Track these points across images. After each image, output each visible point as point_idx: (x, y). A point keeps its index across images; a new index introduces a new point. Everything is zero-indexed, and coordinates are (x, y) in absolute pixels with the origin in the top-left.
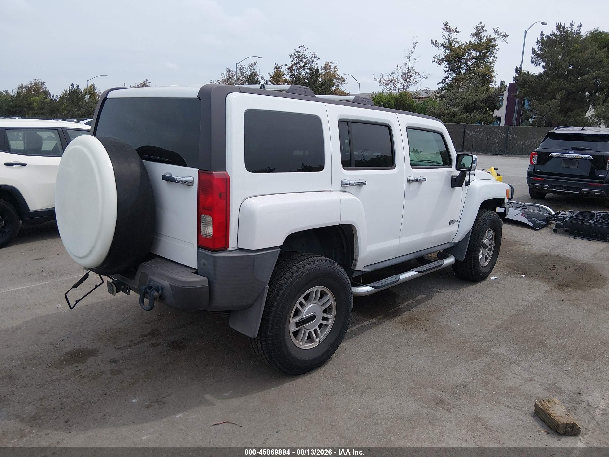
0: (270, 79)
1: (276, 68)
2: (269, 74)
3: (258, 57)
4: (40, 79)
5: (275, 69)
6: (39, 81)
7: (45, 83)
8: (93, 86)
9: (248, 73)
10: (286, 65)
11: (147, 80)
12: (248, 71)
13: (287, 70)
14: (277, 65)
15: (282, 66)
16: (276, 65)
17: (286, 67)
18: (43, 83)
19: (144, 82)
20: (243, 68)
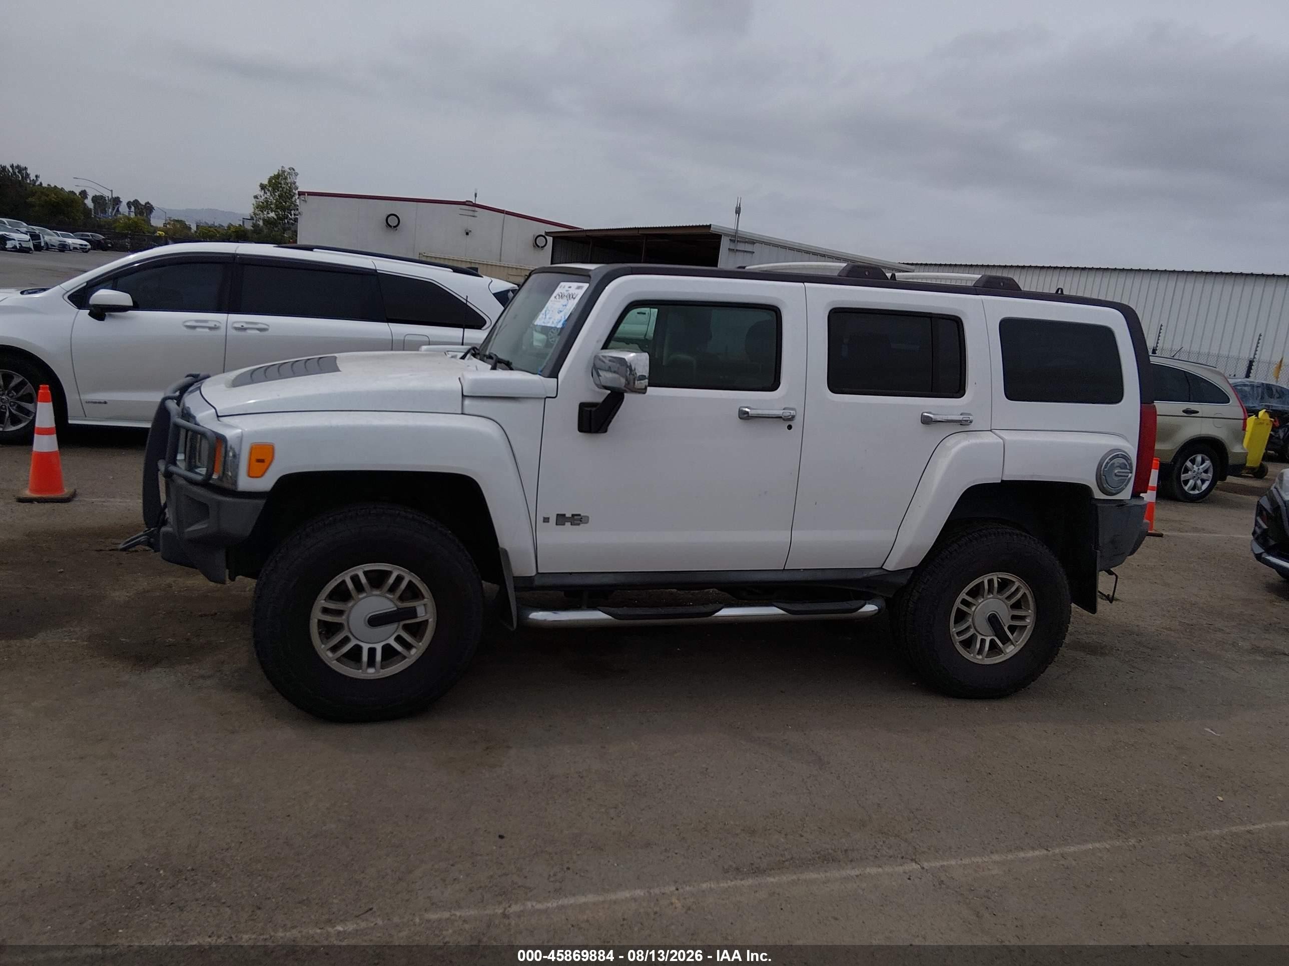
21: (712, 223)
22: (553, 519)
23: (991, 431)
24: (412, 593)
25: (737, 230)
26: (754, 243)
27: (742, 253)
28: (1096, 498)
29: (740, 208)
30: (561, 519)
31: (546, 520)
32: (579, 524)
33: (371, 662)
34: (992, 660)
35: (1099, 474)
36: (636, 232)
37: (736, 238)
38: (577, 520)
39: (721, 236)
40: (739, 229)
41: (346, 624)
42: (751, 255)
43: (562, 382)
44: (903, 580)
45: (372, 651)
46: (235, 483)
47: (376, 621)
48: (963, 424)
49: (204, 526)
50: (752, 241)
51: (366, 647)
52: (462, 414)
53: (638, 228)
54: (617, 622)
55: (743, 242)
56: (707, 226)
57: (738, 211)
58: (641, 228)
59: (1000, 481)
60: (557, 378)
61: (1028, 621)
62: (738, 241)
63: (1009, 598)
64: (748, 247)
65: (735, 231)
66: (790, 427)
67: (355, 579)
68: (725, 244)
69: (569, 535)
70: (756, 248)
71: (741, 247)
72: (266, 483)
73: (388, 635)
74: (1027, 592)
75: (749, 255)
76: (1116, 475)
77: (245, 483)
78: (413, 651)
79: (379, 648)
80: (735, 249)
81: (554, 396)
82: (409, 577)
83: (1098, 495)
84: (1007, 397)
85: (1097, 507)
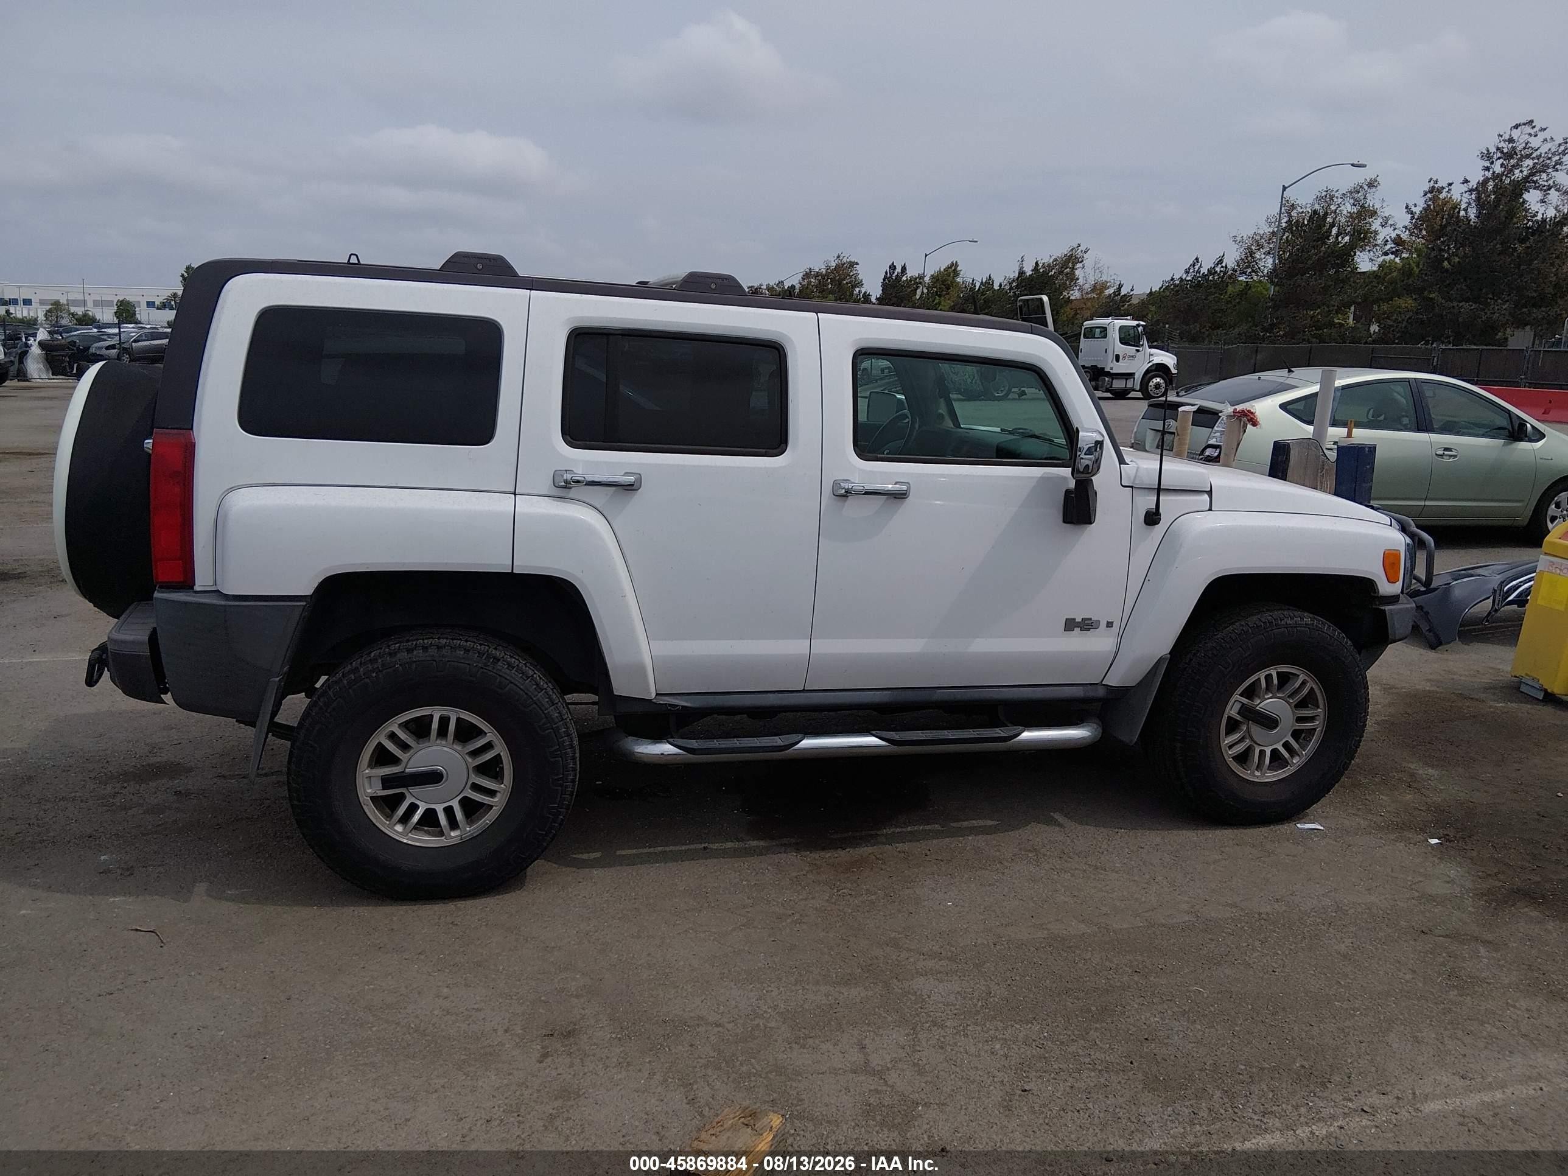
0: (1407, 223)
1: (1431, 191)
2: (1407, 208)
3: (1353, 165)
4: (849, 256)
5: (1429, 195)
6: (845, 260)
7: (857, 264)
8: (953, 268)
9: (1348, 208)
10: (1466, 181)
11: (1079, 245)
12: (1347, 204)
13: (1467, 195)
14: (1436, 182)
15: (1450, 184)
16: (1432, 183)
17: (1465, 188)
18: (852, 265)
19: (1072, 250)
20: (1332, 198)
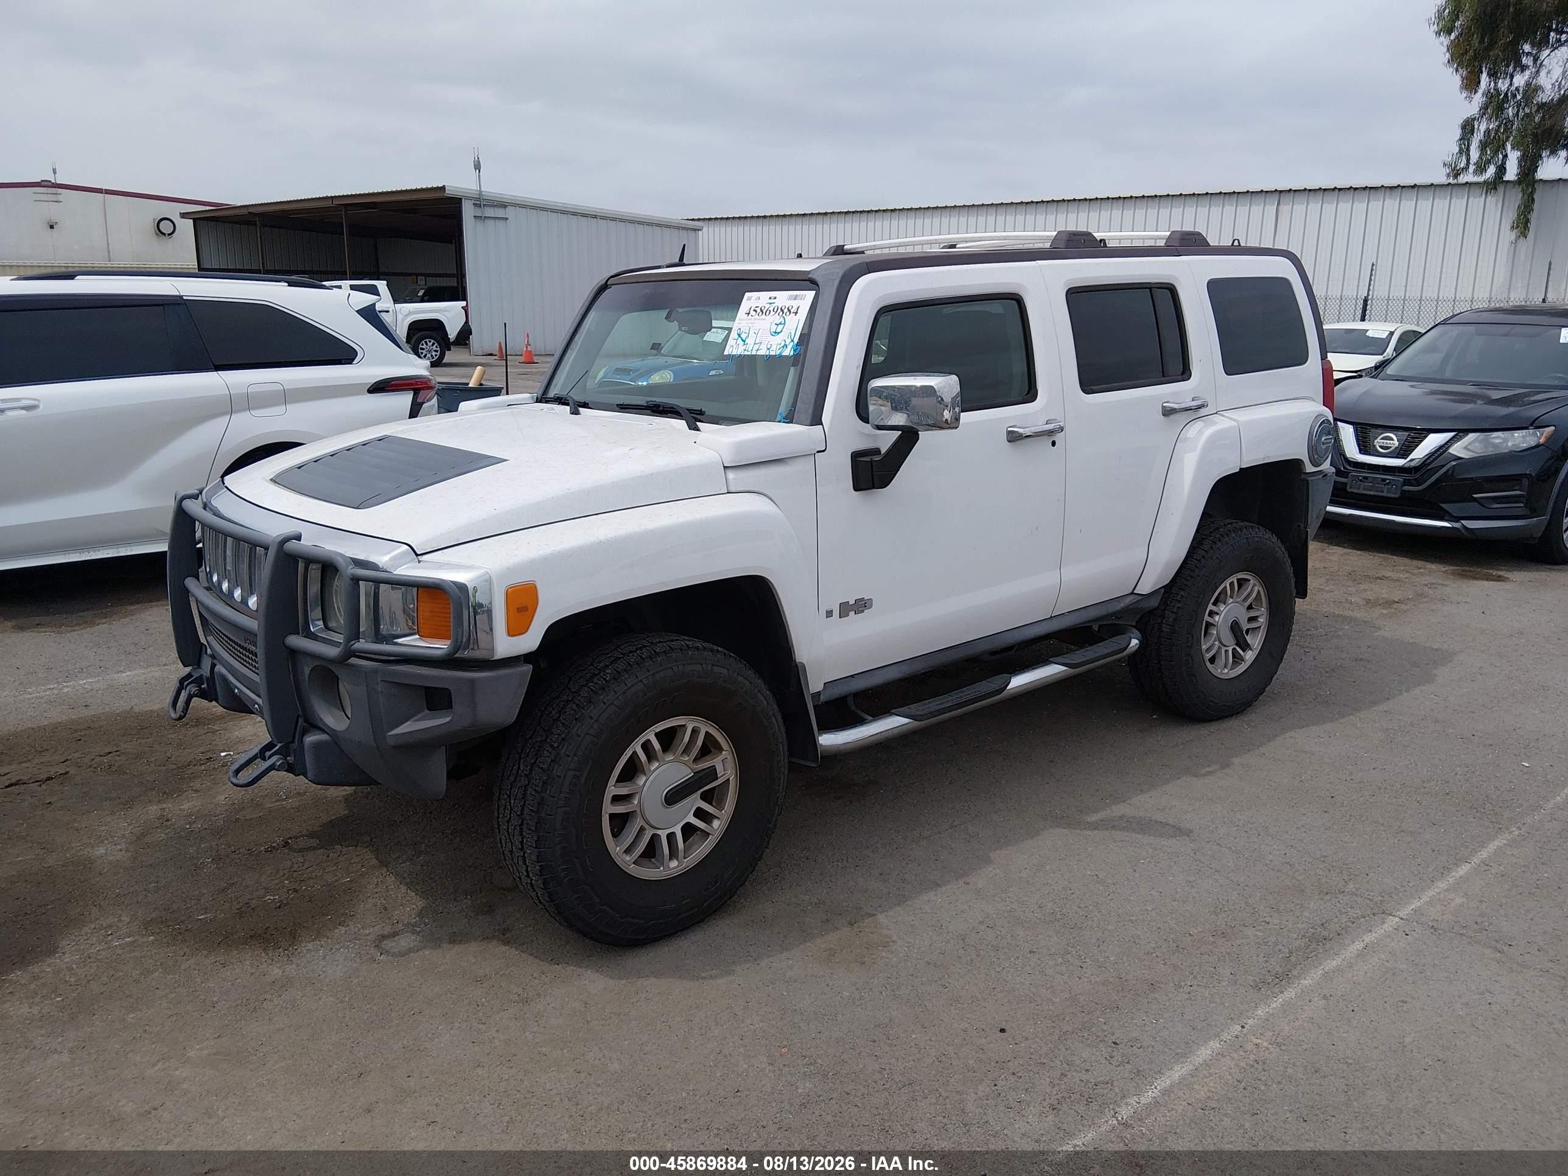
21: (446, 184)
22: (836, 613)
23: (1216, 413)
24: (709, 748)
25: (481, 191)
26: (505, 207)
27: (493, 221)
28: (1307, 471)
29: (479, 162)
30: (845, 609)
31: (829, 614)
32: (863, 611)
33: (673, 854)
34: (1238, 670)
35: (1310, 445)
36: (329, 204)
37: (481, 201)
38: (861, 606)
39: (461, 199)
40: (482, 190)
41: (638, 811)
42: (504, 221)
43: (829, 431)
44: (1154, 603)
45: (671, 837)
46: (492, 650)
47: (674, 797)
48: (1195, 410)
49: (448, 719)
50: (503, 205)
51: (663, 834)
52: (728, 493)
53: (332, 198)
54: (917, 723)
55: (490, 206)
56: (441, 187)
57: (477, 167)
58: (335, 197)
59: (1238, 470)
60: (822, 424)
61: (1261, 620)
62: (484, 205)
63: (1245, 600)
64: (500, 212)
65: (478, 193)
66: (1054, 444)
67: (647, 746)
68: (468, 211)
69: (857, 627)
70: (510, 212)
71: (489, 212)
72: (531, 641)
73: (686, 812)
74: (1261, 589)
75: (501, 223)
76: (1323, 443)
77: (505, 645)
78: (716, 824)
79: (678, 830)
80: (483, 216)
81: (824, 448)
82: (705, 727)
83: (1309, 468)
84: (1227, 374)
85: (1307, 481)
